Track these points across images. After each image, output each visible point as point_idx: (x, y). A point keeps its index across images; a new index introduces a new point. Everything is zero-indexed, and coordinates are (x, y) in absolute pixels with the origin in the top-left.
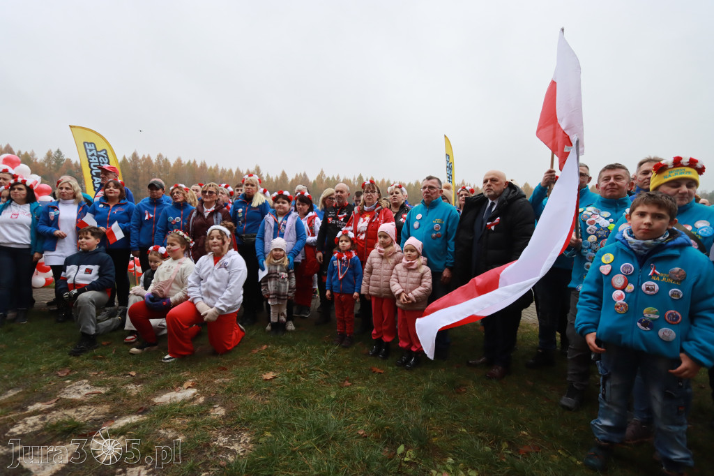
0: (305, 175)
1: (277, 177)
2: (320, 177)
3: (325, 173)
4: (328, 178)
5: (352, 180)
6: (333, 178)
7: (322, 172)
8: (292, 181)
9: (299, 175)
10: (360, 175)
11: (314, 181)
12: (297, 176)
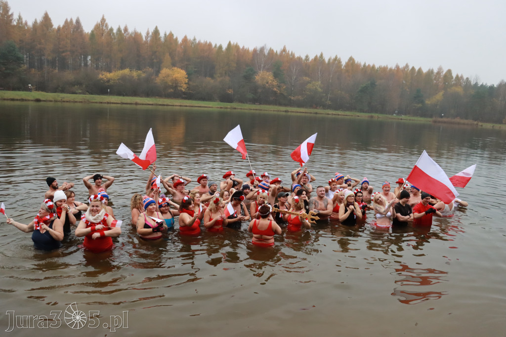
0: (78, 22)
1: (36, 22)
2: (101, 27)
3: (107, 22)
4: (111, 30)
5: (144, 35)
6: (119, 30)
7: (103, 20)
8: (59, 28)
9: (69, 20)
10: (156, 28)
11: (92, 31)
12: (66, 21)
